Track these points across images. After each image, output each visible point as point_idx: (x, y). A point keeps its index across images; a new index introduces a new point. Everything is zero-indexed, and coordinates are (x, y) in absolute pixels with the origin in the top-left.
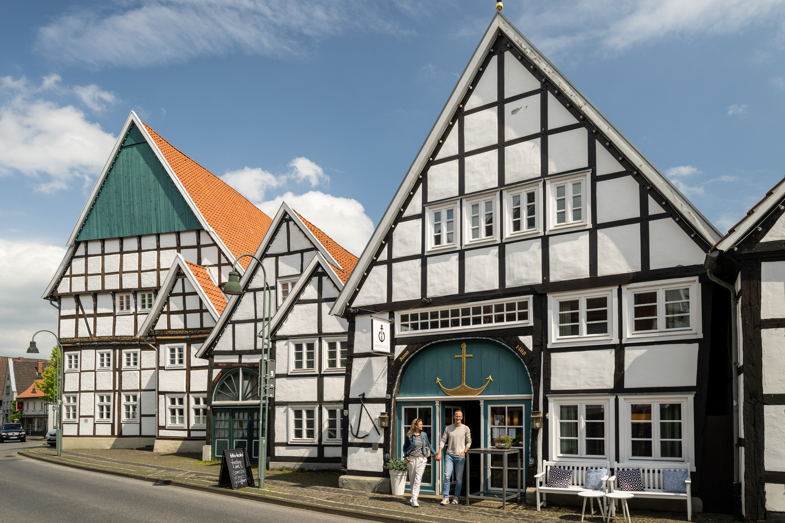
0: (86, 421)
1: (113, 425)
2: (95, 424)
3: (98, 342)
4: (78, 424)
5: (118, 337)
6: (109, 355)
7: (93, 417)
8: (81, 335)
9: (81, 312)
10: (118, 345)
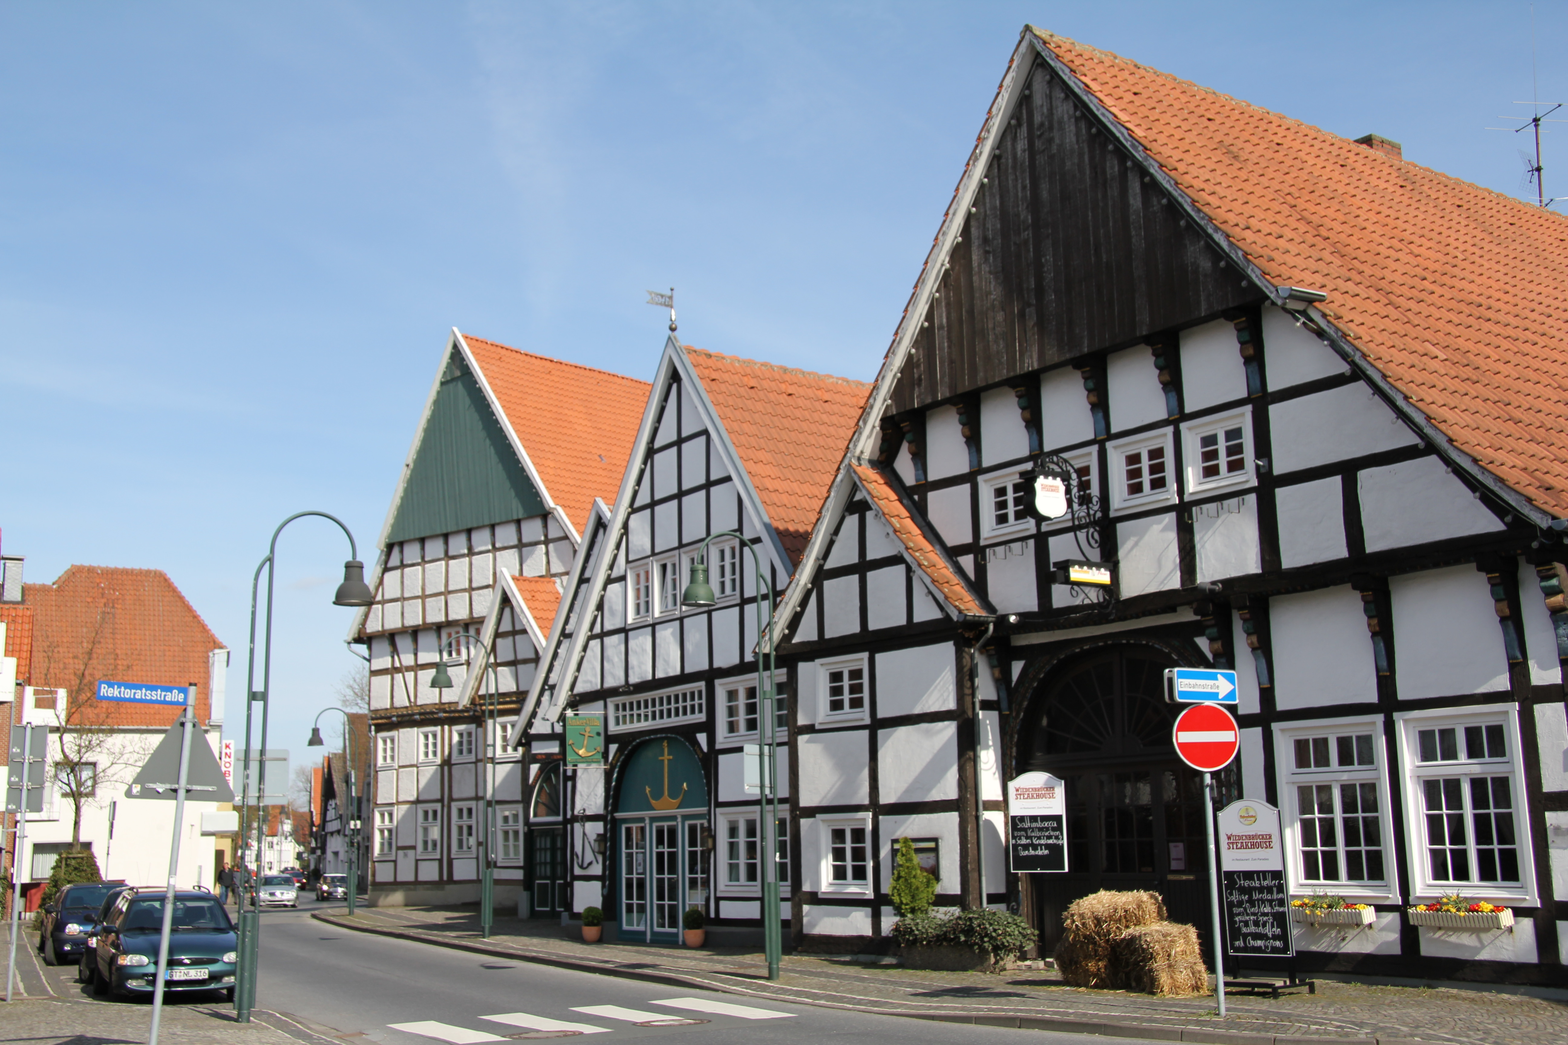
0: (406, 855)
1: (441, 861)
2: (417, 861)
3: (420, 714)
4: (395, 862)
5: (445, 704)
6: (435, 736)
7: (414, 848)
8: (397, 704)
9: (397, 664)
10: (447, 718)
